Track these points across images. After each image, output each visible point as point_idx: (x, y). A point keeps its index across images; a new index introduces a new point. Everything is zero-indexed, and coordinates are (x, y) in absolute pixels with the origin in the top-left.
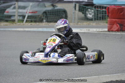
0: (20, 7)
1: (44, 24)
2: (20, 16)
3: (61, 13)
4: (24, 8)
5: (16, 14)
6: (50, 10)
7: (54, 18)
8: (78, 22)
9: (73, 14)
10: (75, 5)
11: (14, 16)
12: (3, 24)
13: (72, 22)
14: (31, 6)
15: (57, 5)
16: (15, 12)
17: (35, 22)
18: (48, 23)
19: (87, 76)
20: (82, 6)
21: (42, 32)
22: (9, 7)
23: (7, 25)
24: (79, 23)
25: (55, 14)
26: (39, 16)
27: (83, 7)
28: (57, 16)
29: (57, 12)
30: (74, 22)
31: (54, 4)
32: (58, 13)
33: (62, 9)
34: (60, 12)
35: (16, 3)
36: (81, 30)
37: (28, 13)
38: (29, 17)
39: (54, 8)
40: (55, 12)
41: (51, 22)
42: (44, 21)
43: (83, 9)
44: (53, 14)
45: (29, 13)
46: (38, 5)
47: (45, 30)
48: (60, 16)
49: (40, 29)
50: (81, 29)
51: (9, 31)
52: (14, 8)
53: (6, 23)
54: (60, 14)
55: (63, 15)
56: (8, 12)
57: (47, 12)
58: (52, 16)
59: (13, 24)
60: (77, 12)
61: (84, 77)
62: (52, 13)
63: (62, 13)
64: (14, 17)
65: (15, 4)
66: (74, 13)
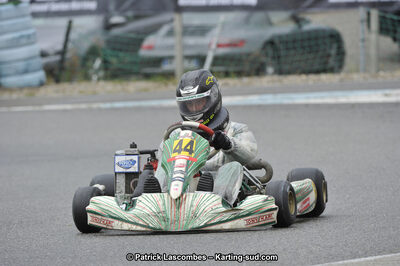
0: (188, 31)
1: (268, 80)
2: (189, 58)
3: (320, 42)
4: (202, 31)
5: (177, 53)
6: (287, 35)
7: (300, 61)
8: (378, 70)
9: (360, 44)
10: (369, 14)
11: (171, 58)
12: (134, 86)
13: (357, 71)
14: (224, 25)
15: (308, 17)
16: (172, 47)
17: (239, 74)
18: (282, 78)
19: (391, 252)
20: (389, 16)
21: (259, 107)
22: (153, 30)
23: (146, 90)
24: (382, 73)
25: (303, 47)
26: (249, 55)
27: (392, 20)
28: (310, 53)
29: (309, 39)
30: (365, 71)
31: (301, 16)
32: (313, 43)
33: (324, 31)
34: (316, 38)
35: (176, 16)
36: (386, 95)
37: (214, 46)
38: (217, 60)
39: (300, 26)
40: (302, 40)
41: (289, 73)
42: (270, 70)
43: (391, 28)
44: (295, 48)
45: (219, 46)
46: (247, 21)
47: (269, 99)
48: (317, 51)
49: (254, 99)
50: (387, 92)
51: (153, 108)
52: (171, 33)
53: (143, 84)
54: (317, 45)
55: (331, 48)
56: (150, 48)
57: (277, 41)
58: (292, 52)
59: (166, 85)
60: (374, 36)
61: (379, 253)
62: (290, 45)
63: (325, 44)
64: (171, 63)
65: (172, 21)
66: (363, 40)
